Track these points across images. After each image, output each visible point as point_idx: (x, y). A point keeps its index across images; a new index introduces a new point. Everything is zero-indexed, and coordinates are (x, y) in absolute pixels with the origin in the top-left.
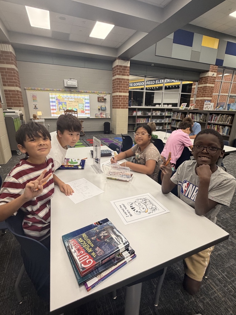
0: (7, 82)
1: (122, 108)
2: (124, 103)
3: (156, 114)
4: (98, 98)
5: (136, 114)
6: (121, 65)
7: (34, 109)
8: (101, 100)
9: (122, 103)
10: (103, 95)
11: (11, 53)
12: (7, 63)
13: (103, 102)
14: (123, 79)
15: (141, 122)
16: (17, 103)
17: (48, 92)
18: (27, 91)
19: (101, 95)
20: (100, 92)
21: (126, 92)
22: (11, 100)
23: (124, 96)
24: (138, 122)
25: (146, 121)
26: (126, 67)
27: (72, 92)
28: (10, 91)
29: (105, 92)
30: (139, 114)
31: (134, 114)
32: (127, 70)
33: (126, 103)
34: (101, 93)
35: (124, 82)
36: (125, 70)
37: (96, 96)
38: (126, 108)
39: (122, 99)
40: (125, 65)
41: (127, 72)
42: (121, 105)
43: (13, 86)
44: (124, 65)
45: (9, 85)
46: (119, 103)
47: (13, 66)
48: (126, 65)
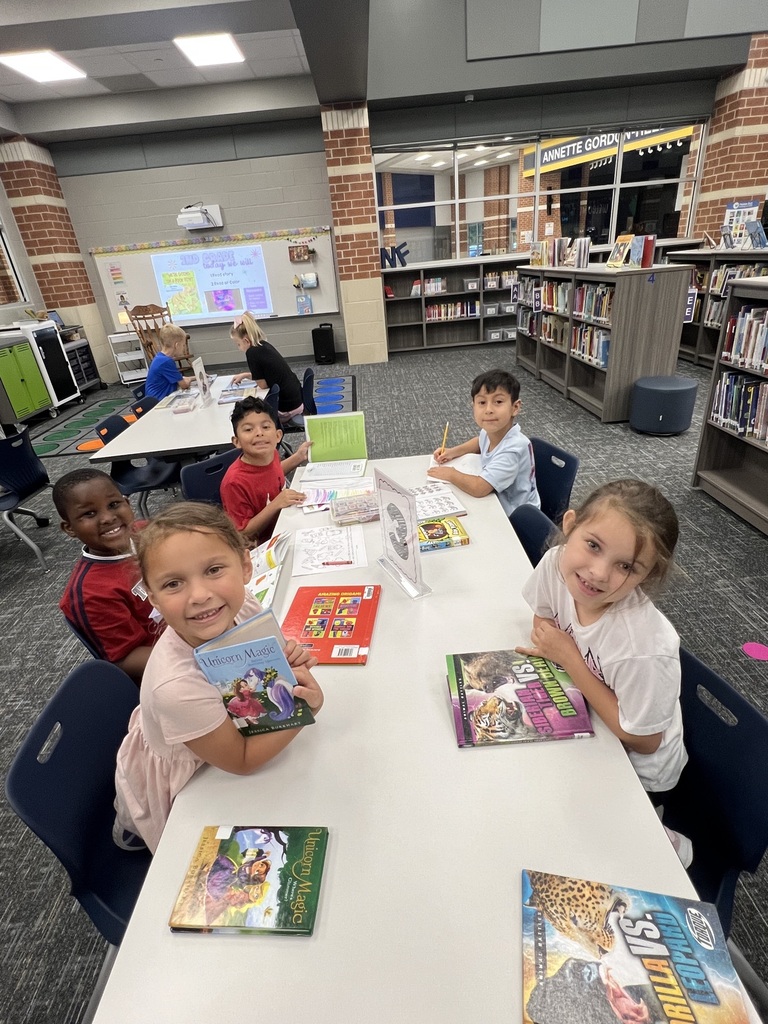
0: (34, 244)
1: (358, 277)
2: (365, 260)
3: (500, 283)
4: (291, 252)
5: (423, 289)
6: (336, 128)
7: (120, 304)
8: (299, 257)
9: (355, 261)
10: (306, 239)
11: (28, 163)
12: (27, 193)
13: (305, 261)
14: (348, 178)
15: (443, 318)
16: (65, 296)
17: (147, 252)
18: (96, 257)
19: (300, 240)
20: (293, 230)
21: (365, 221)
22: (50, 290)
23: (359, 236)
24: (435, 318)
25: (462, 312)
26: (356, 132)
27: (211, 244)
28: (46, 266)
29: (309, 229)
30: (435, 287)
31: (416, 290)
32: (362, 142)
33: (373, 259)
34: (298, 233)
35: (354, 187)
36: (352, 142)
37: (282, 246)
38: (374, 275)
39: (354, 245)
40: (351, 127)
41: (361, 151)
42: (354, 268)
43: (49, 251)
44: (346, 127)
45: (41, 252)
46: (348, 262)
47: (41, 199)
48: (356, 126)
